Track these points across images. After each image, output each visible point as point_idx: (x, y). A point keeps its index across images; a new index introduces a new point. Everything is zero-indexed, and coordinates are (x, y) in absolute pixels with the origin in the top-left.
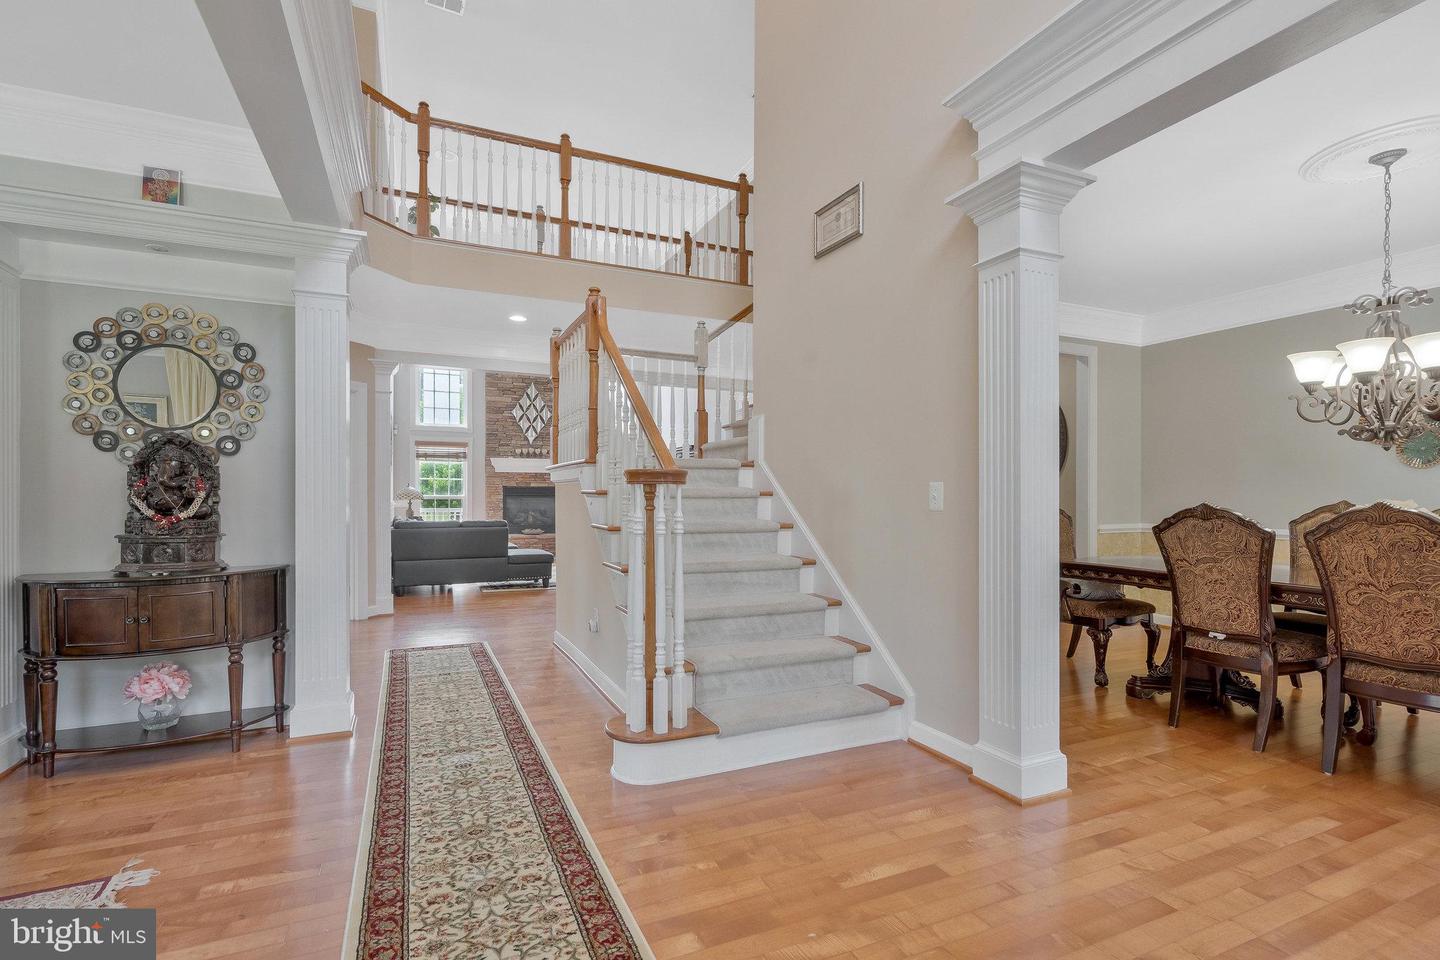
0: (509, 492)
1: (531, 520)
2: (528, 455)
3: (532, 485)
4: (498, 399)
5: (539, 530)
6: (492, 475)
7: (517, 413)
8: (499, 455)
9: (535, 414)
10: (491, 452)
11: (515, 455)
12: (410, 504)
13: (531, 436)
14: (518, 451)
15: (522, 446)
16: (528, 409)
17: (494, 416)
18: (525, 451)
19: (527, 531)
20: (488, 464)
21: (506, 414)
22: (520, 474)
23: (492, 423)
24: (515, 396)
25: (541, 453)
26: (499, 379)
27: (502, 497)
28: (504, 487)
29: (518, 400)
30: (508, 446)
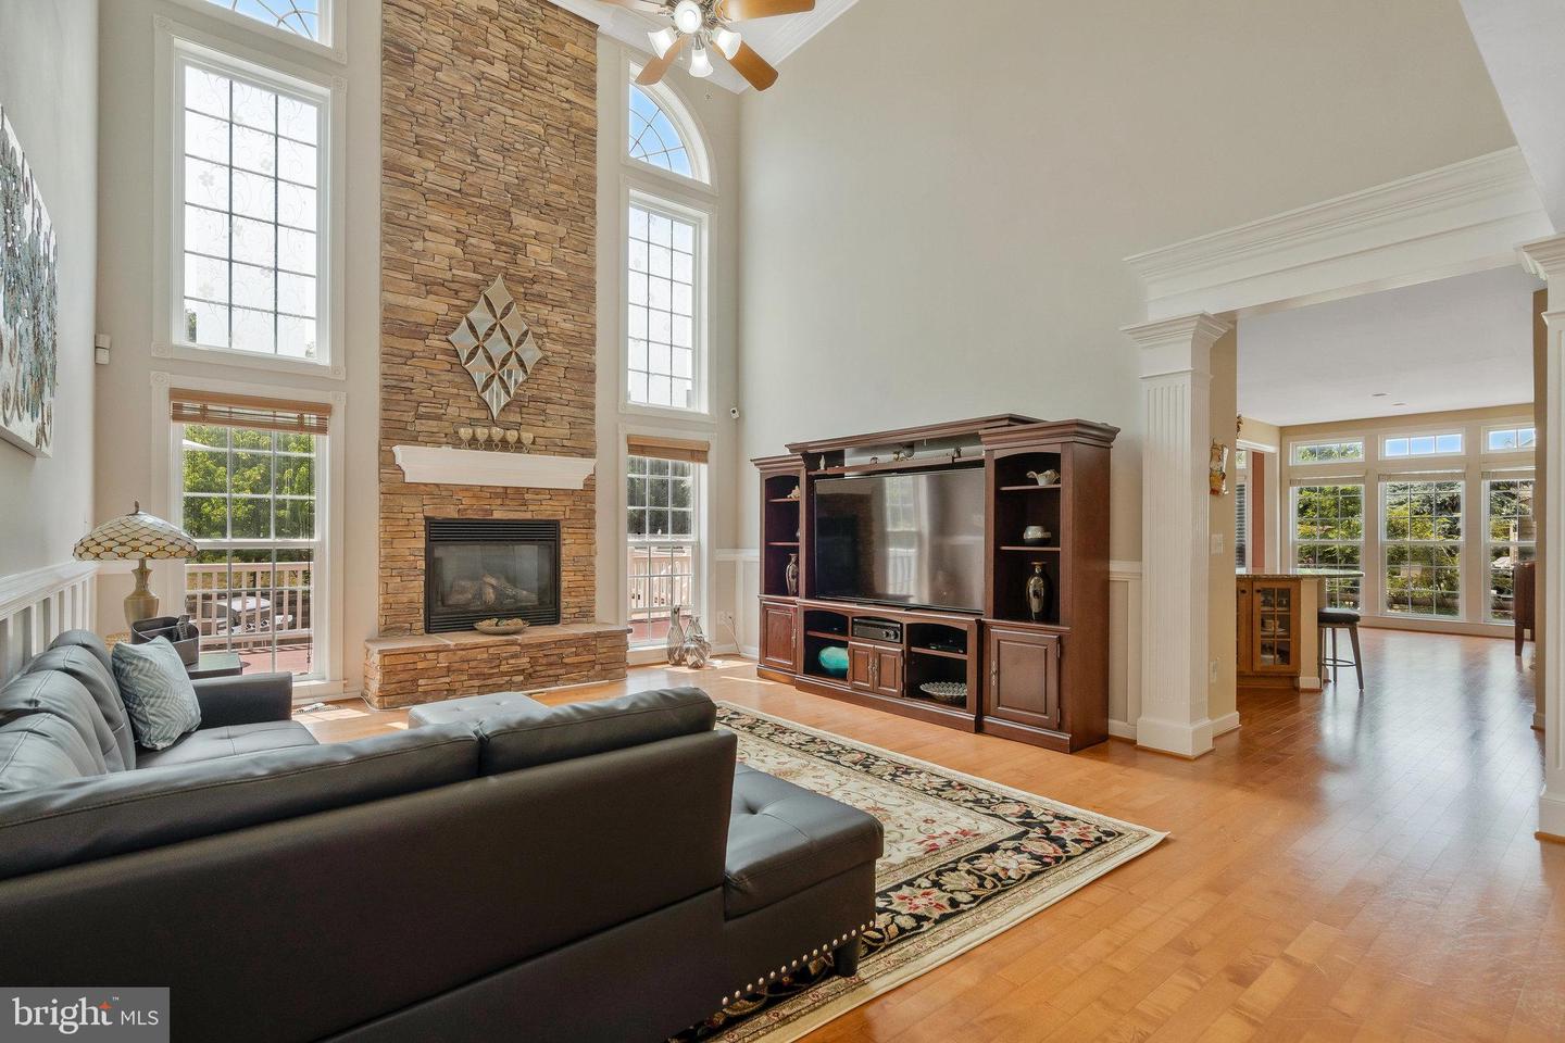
0: (441, 532)
1: (490, 595)
2: (490, 445)
3: (497, 515)
4: (414, 302)
5: (517, 623)
6: (395, 488)
7: (462, 339)
8: (414, 440)
9: (504, 348)
10: (394, 431)
11: (457, 443)
12: (142, 573)
13: (496, 399)
14: (465, 433)
15: (472, 422)
16: (488, 335)
17: (401, 344)
18: (482, 433)
19: (484, 625)
20: (387, 461)
21: (435, 342)
22: (467, 488)
23: (399, 360)
24: (458, 302)
25: (519, 441)
26: (416, 254)
27: (422, 544)
28: (426, 518)
29: (464, 311)
30: (438, 418)
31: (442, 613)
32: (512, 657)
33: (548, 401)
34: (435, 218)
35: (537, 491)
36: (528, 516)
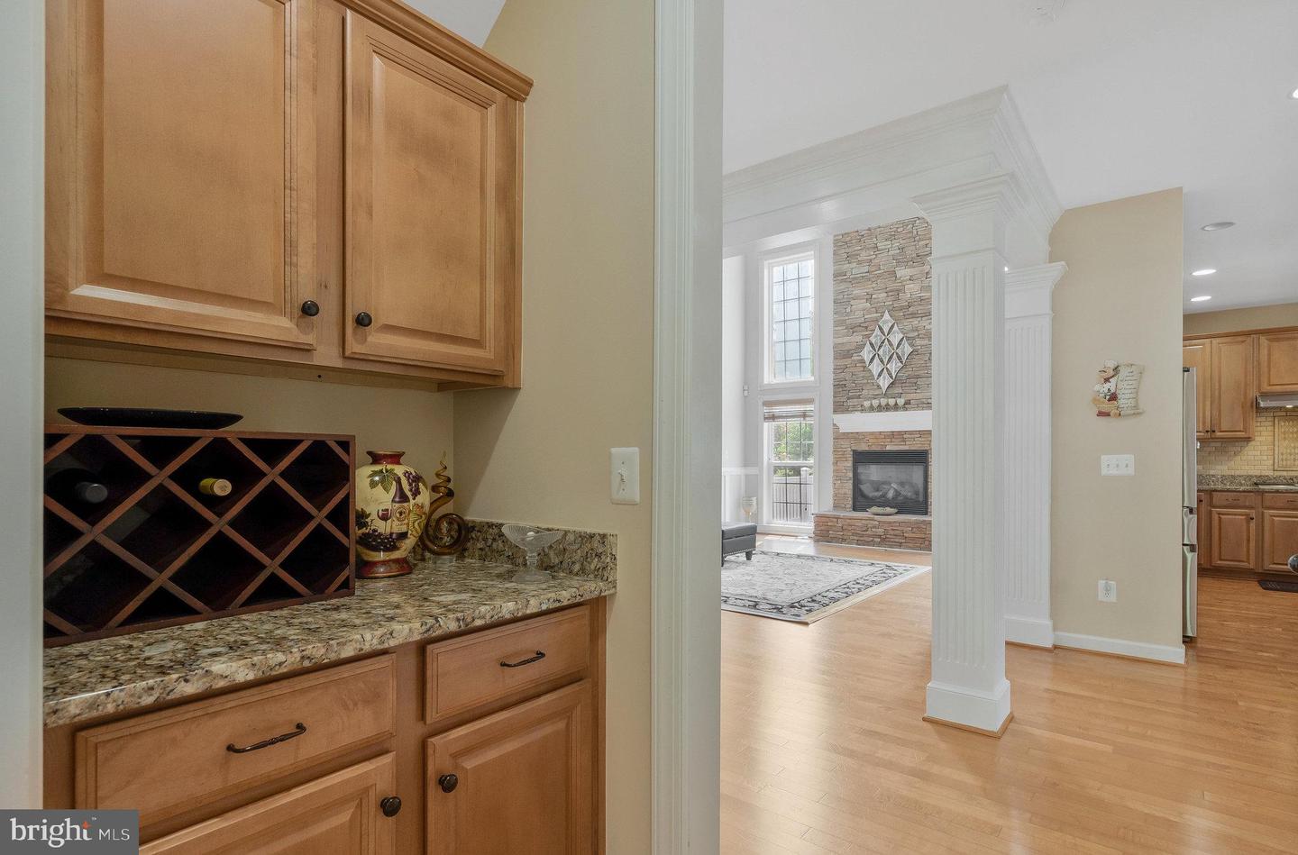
0: (860, 458)
1: (891, 494)
2: (880, 408)
3: (888, 448)
4: (846, 339)
5: (888, 510)
6: (838, 436)
7: (866, 354)
8: (846, 410)
9: (881, 352)
10: (839, 407)
11: (864, 409)
14: (867, 404)
15: (872, 397)
16: (880, 347)
17: (842, 362)
18: (875, 403)
19: (875, 509)
20: (835, 423)
21: (855, 357)
22: (872, 433)
23: (838, 371)
24: (867, 333)
25: (896, 404)
26: (848, 314)
27: (850, 464)
28: (854, 451)
29: (868, 336)
30: (859, 397)
31: (861, 501)
32: (874, 527)
33: (918, 377)
34: (856, 292)
35: (911, 433)
36: (906, 448)
